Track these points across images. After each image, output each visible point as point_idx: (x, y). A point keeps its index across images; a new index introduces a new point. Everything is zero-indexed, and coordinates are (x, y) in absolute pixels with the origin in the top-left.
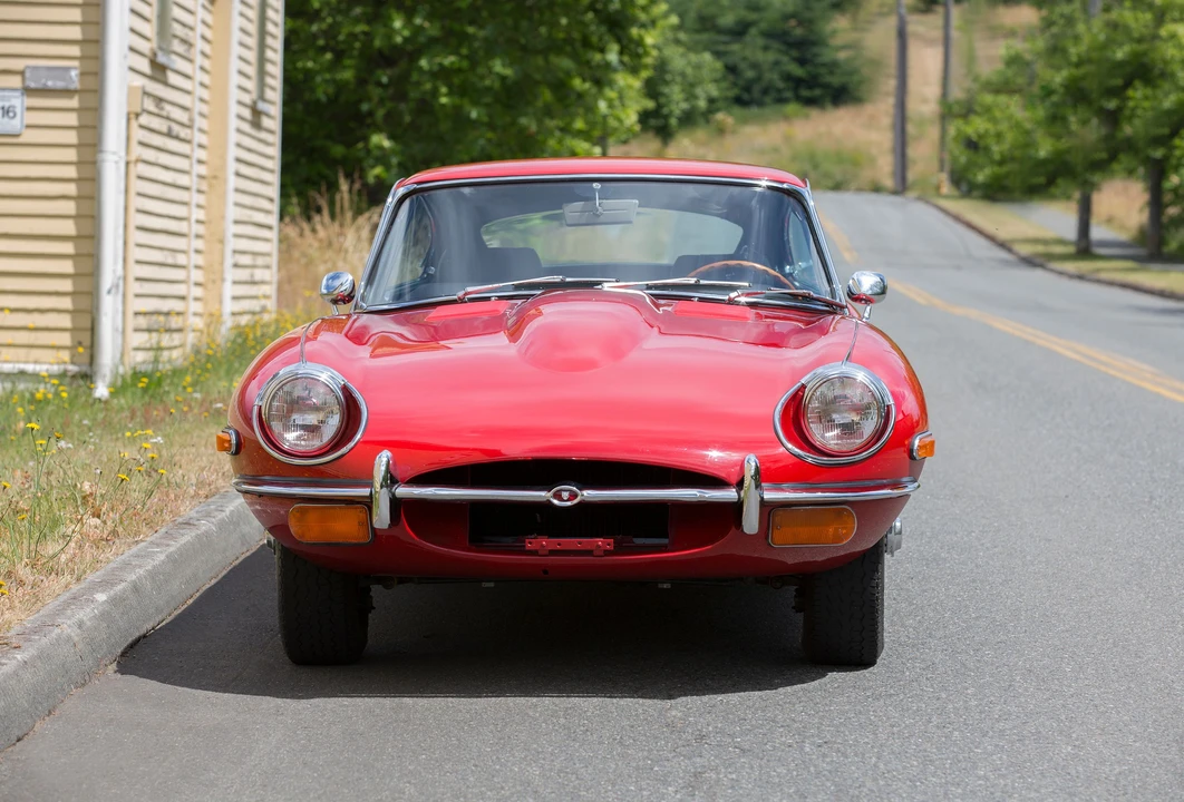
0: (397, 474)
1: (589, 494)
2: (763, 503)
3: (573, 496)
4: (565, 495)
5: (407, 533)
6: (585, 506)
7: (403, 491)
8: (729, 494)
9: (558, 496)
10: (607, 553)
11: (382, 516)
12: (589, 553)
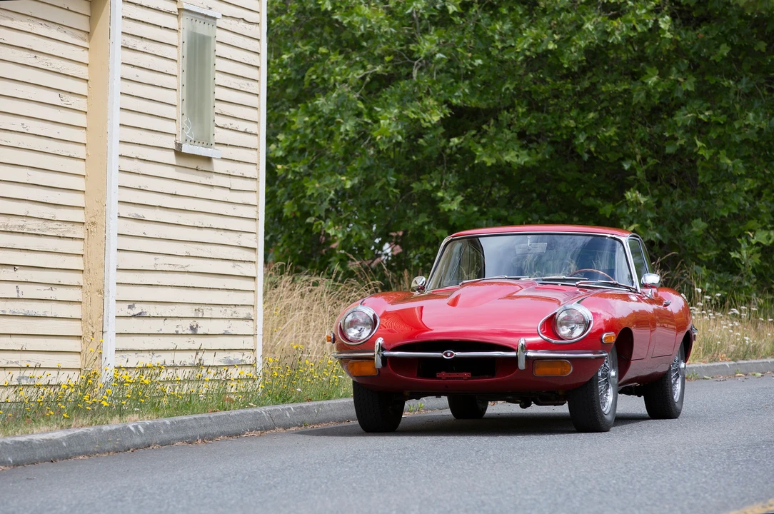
0: (385, 347)
1: (457, 354)
2: (527, 358)
3: (452, 354)
4: (449, 354)
5: (389, 369)
6: (457, 358)
7: (386, 353)
8: (513, 354)
9: (446, 355)
10: (469, 378)
11: (378, 362)
12: (462, 378)
